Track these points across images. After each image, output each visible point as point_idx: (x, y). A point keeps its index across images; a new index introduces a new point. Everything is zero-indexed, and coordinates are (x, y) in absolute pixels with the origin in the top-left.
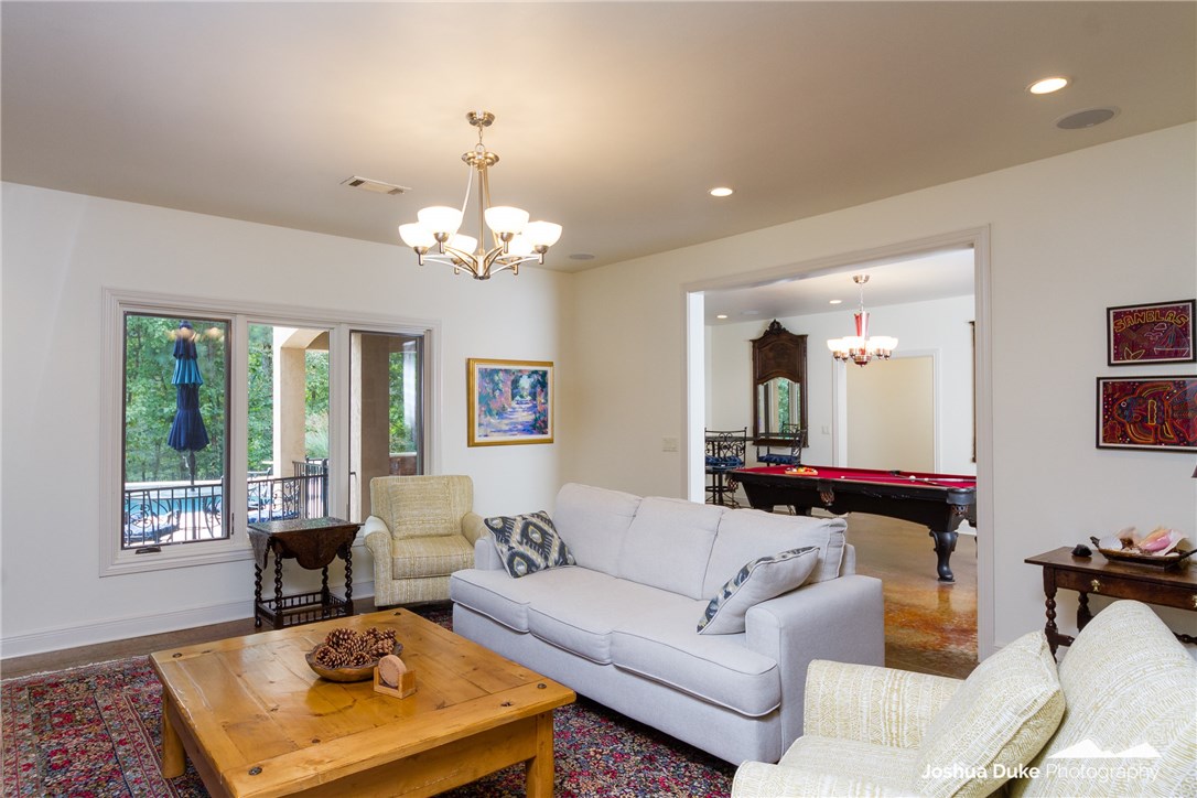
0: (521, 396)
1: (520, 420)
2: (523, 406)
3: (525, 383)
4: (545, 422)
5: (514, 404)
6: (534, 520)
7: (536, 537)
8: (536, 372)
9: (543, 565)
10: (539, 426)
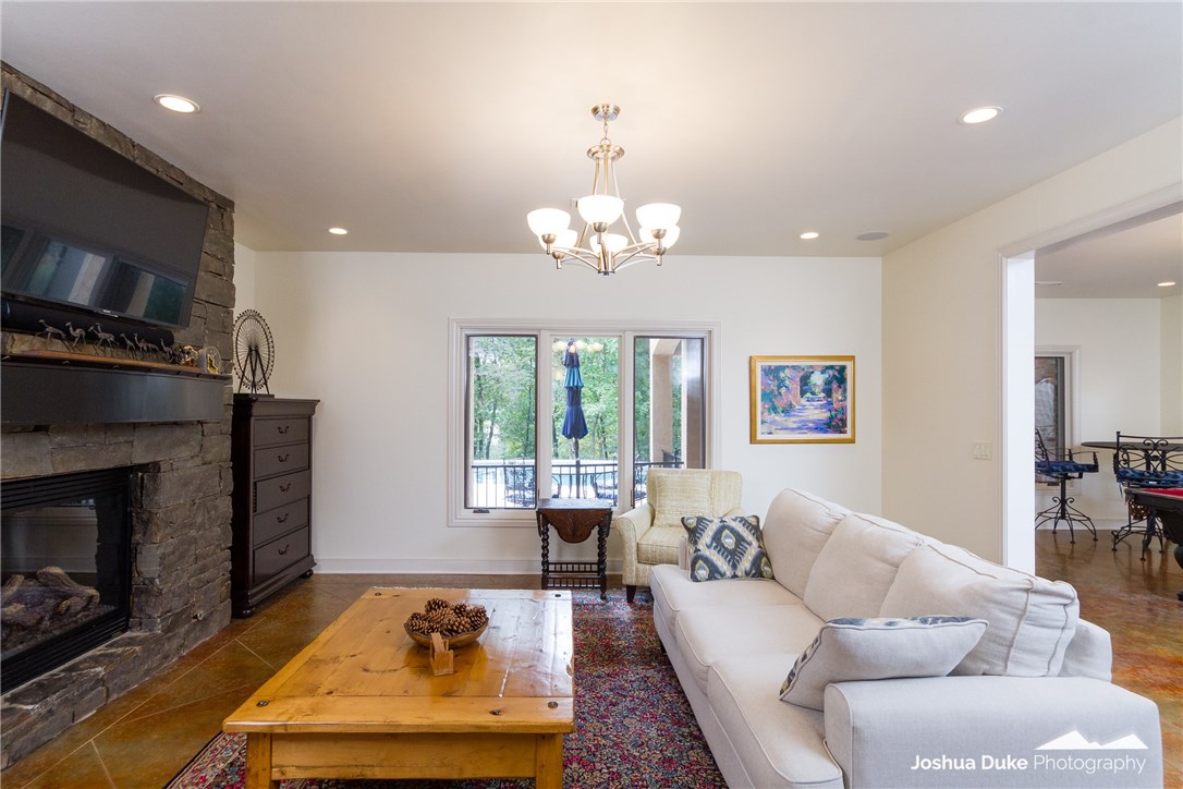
0: (813, 393)
1: (811, 418)
2: (815, 403)
3: (818, 379)
4: (844, 421)
5: (803, 401)
6: (733, 524)
7: (729, 542)
8: (832, 367)
9: (729, 574)
10: (836, 424)
